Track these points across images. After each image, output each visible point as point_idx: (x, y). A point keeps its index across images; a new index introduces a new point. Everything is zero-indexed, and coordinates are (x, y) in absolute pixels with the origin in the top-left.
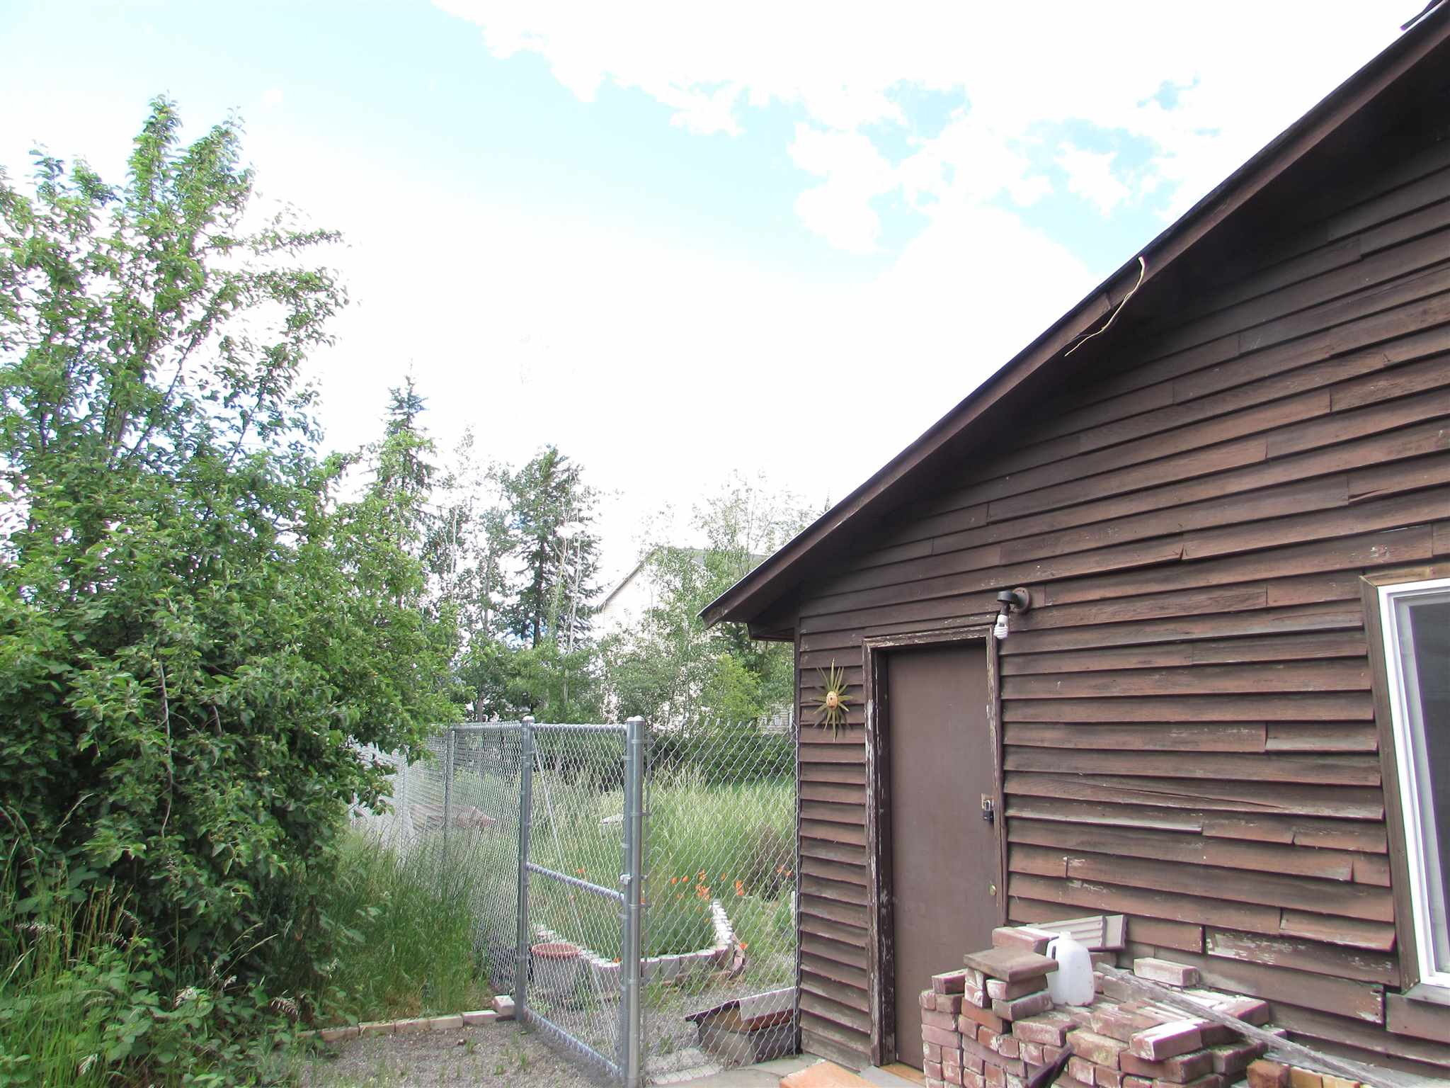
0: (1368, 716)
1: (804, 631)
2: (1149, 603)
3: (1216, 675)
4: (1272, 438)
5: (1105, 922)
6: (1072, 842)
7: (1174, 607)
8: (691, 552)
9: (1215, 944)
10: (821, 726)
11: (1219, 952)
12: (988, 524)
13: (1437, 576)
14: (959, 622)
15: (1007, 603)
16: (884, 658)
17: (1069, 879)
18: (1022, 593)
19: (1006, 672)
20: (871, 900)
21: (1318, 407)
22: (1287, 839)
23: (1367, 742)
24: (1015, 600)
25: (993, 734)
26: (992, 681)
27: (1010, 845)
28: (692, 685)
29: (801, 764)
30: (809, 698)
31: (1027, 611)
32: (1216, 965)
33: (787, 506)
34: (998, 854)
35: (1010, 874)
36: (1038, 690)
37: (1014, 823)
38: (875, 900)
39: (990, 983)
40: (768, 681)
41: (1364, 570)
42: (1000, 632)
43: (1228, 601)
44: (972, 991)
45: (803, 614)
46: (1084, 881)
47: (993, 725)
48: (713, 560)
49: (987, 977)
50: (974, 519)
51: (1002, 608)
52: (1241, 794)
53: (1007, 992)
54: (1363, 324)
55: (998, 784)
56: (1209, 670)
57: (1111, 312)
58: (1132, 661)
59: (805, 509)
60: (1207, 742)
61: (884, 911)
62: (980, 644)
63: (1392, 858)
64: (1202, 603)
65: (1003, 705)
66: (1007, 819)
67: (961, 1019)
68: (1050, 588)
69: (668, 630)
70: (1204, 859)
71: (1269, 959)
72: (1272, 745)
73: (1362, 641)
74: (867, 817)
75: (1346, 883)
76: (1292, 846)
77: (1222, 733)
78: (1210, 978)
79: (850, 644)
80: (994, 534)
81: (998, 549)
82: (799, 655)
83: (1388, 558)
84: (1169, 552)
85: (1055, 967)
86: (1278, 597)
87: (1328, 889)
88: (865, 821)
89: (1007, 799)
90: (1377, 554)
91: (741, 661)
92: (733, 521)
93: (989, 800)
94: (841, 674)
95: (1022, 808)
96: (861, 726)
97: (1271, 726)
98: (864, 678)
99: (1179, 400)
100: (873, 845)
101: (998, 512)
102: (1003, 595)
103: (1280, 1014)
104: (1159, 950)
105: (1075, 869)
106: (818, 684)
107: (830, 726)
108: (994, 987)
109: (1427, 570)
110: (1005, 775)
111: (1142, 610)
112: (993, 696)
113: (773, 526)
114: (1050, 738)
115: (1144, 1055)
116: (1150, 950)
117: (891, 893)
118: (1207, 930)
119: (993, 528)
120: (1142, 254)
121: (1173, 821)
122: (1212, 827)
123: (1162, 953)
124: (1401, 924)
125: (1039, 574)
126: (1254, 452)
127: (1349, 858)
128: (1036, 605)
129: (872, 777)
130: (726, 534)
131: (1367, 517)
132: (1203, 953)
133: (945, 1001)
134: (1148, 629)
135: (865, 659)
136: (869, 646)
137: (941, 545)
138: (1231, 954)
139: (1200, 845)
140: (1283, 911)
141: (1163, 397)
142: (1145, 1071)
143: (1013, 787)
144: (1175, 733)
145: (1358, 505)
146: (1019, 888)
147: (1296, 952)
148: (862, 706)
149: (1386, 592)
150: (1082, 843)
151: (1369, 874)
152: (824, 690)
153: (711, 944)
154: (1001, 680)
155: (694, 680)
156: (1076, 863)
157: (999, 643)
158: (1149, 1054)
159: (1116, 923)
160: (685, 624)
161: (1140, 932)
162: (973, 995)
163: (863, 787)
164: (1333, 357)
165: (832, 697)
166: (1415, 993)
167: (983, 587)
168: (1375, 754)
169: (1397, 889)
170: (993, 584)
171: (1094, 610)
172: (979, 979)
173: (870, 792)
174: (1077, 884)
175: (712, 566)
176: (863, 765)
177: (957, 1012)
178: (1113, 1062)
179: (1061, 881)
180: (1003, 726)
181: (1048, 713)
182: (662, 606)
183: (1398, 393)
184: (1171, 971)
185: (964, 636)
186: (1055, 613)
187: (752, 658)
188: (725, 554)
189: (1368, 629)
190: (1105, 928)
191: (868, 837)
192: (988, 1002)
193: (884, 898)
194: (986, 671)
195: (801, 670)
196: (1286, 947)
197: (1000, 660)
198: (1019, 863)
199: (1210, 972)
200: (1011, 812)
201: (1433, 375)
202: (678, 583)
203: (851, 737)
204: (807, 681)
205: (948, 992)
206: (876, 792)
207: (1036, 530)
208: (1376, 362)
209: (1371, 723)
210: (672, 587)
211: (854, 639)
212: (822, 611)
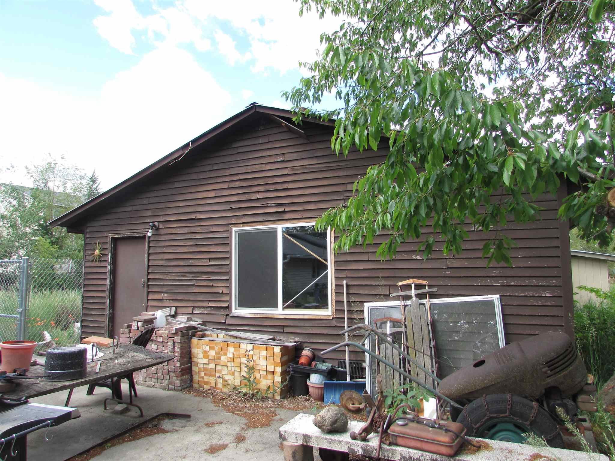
0: (228, 256)
1: (88, 231)
2: (187, 229)
3: (200, 247)
4: (217, 192)
5: (171, 309)
6: (164, 290)
7: (193, 230)
8: (23, 189)
9: (195, 311)
10: (93, 261)
11: (196, 312)
12: (149, 204)
13: (243, 227)
14: (139, 231)
15: (152, 226)
16: (115, 241)
17: (163, 299)
18: (156, 224)
19: (150, 245)
20: (107, 312)
21: (225, 186)
22: (211, 285)
23: (227, 262)
24: (155, 226)
25: (146, 262)
26: (147, 248)
27: (148, 292)
28: (21, 251)
29: (85, 273)
30: (89, 252)
31: (158, 229)
32: (195, 315)
33: (75, 173)
34: (145, 294)
35: (148, 300)
36: (159, 250)
37: (150, 286)
38: (108, 312)
39: (139, 323)
40: (61, 249)
41: (231, 224)
42: (149, 234)
43: (205, 229)
44: (134, 326)
45: (88, 225)
46: (167, 299)
47: (146, 260)
48: (36, 193)
49: (138, 322)
50: (145, 202)
51: (150, 227)
52: (205, 275)
53: (143, 324)
54: (236, 169)
55: (146, 276)
56: (199, 246)
57: (183, 154)
58: (182, 243)
59: (83, 175)
60: (197, 263)
61: (110, 315)
62: (144, 237)
63: (229, 287)
64: (199, 229)
65: (149, 254)
66: (148, 285)
67: (131, 334)
68: (164, 223)
69: (9, 225)
70: (194, 291)
71: (206, 312)
72: (211, 263)
73: (228, 240)
74: (107, 288)
75: (221, 293)
76: (212, 286)
77: (200, 261)
78: (194, 319)
79: (104, 236)
80: (150, 207)
81: (151, 211)
82: (86, 239)
83: (235, 222)
84: (193, 216)
85: (156, 318)
86: (215, 229)
87: (218, 295)
88: (106, 289)
89: (148, 280)
90: (233, 221)
91: (48, 241)
92: (47, 177)
93: (143, 281)
94: (100, 245)
95: (152, 282)
96: (106, 261)
97: (210, 259)
98: (108, 246)
99: (198, 178)
100: (108, 296)
101: (152, 200)
102: (151, 224)
103: (207, 324)
104: (183, 314)
105: (165, 297)
106: (92, 248)
107: (96, 261)
108: (140, 324)
109: (241, 225)
110: (148, 273)
111: (186, 230)
112: (147, 252)
113: (67, 181)
114: (161, 263)
115: (173, 332)
116: (181, 315)
117: (113, 310)
118: (194, 308)
119: (150, 205)
120: (191, 141)
121: (188, 282)
122: (197, 283)
123: (184, 315)
124: (230, 301)
125: (162, 219)
126: (212, 194)
127: (223, 288)
128: (161, 227)
129: (109, 276)
130: (43, 183)
131: (233, 212)
132: (192, 313)
133: (127, 330)
134: (187, 235)
135: (109, 240)
136: (111, 236)
137: (135, 208)
138: (198, 312)
139: (194, 288)
140: (209, 301)
141: (194, 177)
142: (173, 336)
143: (150, 277)
144: (191, 261)
145: (232, 209)
146: (150, 303)
147: (211, 310)
148: (107, 255)
149: (234, 229)
150: (167, 290)
151: (226, 291)
152: (94, 250)
153: (44, 340)
154: (149, 247)
155: (23, 248)
156: (165, 295)
157: (149, 237)
158: (174, 332)
159: (173, 309)
160: (19, 223)
161: (179, 311)
162: (134, 327)
163: (106, 279)
164: (230, 175)
165: (97, 252)
166: (231, 315)
167: (146, 221)
168: (228, 265)
169: (230, 294)
170: (149, 221)
171: (174, 230)
172: (136, 322)
173: (108, 280)
174: (165, 301)
175: (35, 197)
176: (106, 273)
177: (130, 332)
178: (166, 336)
179: (161, 300)
180: (149, 260)
181: (161, 256)
182: (6, 213)
183: (241, 186)
184: (185, 318)
185: (140, 235)
186: (165, 230)
187: (54, 239)
188: (42, 191)
189: (229, 238)
190: (171, 310)
191: (107, 294)
192: (138, 328)
193: (111, 311)
194: (145, 245)
195: (86, 243)
196: (209, 309)
197: (149, 242)
198: (151, 297)
199: (194, 317)
200: (149, 283)
201: (247, 183)
202: (15, 203)
203: (103, 264)
204: (89, 247)
205: (128, 328)
206: (110, 281)
207: (161, 207)
208: (237, 178)
209: (229, 258)
210: (12, 205)
211: (106, 234)
212: (96, 225)
